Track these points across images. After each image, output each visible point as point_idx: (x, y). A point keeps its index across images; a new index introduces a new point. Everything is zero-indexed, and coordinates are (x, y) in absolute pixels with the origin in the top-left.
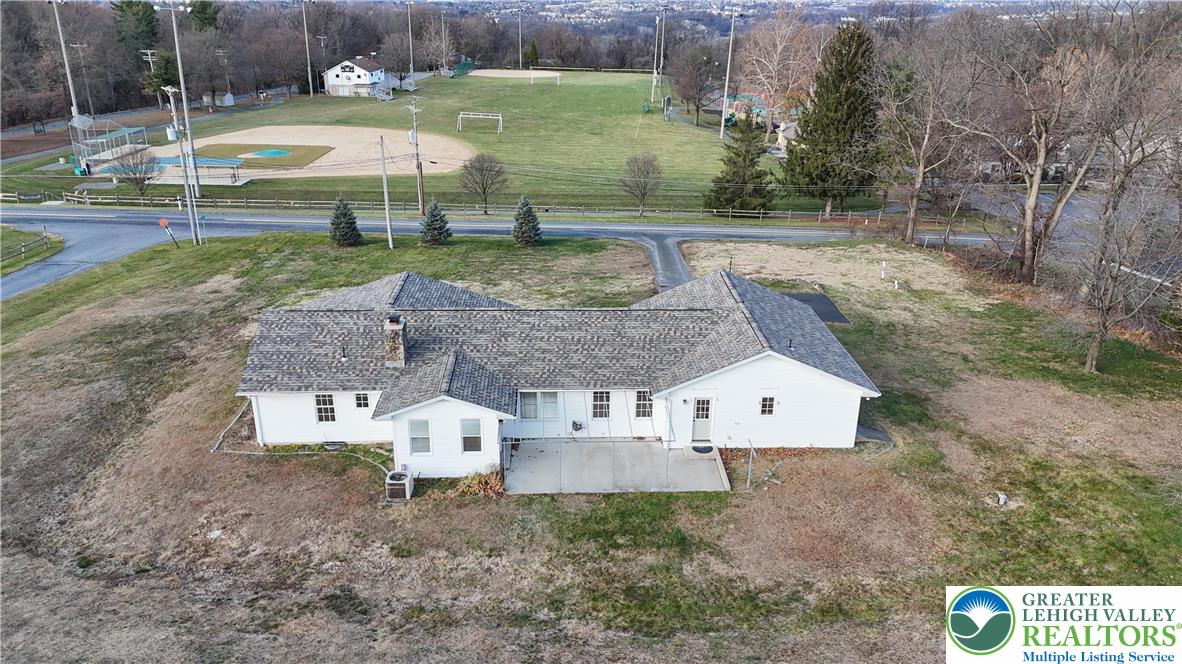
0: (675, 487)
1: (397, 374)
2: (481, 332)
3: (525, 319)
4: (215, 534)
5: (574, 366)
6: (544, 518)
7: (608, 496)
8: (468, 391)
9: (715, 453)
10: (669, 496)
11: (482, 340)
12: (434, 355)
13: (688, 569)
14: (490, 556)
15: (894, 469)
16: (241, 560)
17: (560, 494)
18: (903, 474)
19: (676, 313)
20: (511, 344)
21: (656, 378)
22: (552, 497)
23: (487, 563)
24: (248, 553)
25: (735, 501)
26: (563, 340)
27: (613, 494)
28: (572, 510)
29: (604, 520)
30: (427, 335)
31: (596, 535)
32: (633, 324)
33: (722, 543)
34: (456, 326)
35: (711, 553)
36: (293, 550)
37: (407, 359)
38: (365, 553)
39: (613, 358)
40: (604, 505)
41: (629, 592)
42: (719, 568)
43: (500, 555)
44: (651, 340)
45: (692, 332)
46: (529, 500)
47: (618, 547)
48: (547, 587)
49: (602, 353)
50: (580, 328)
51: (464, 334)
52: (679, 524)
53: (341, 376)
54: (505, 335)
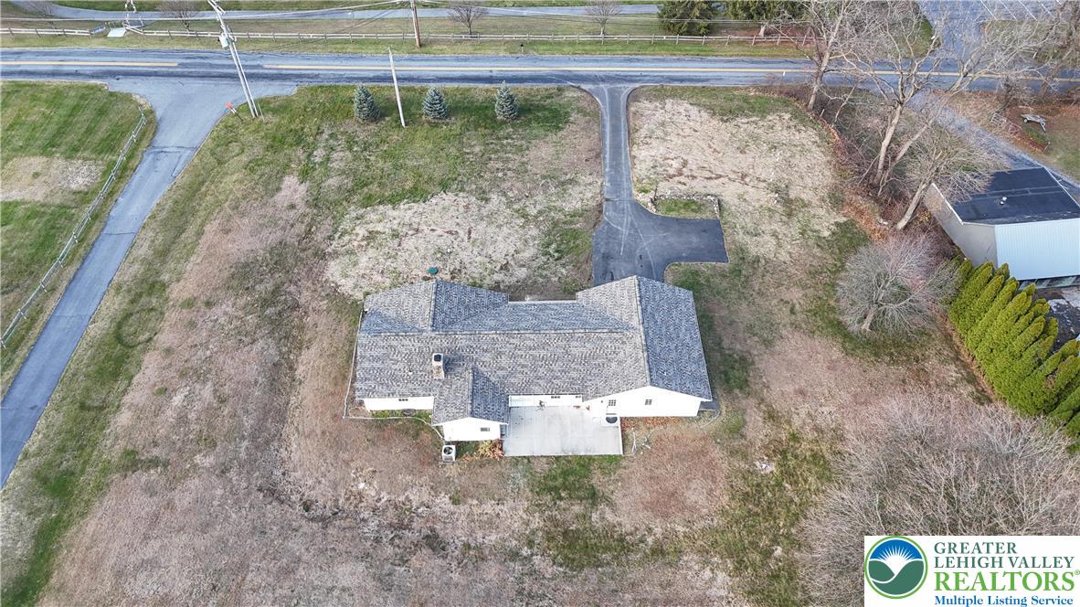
0: (594, 452)
1: (441, 384)
2: (486, 351)
3: (511, 341)
4: (362, 486)
5: (540, 378)
6: (525, 476)
7: (557, 458)
8: (481, 410)
9: (618, 423)
10: (591, 458)
11: (487, 358)
12: (460, 370)
13: (595, 516)
14: (498, 504)
15: (714, 437)
16: (378, 504)
17: (533, 457)
18: (719, 440)
19: (601, 335)
20: (504, 361)
21: (587, 386)
22: (528, 458)
23: (498, 508)
24: (380, 499)
25: (624, 464)
26: (534, 358)
27: (560, 457)
28: (539, 470)
29: (555, 478)
30: (456, 354)
31: (550, 490)
32: (575, 344)
33: (613, 497)
34: (471, 347)
35: (607, 505)
36: (402, 498)
37: (446, 373)
38: (438, 501)
39: (563, 371)
40: (555, 466)
41: (565, 533)
42: (610, 516)
43: (503, 504)
44: (585, 357)
45: (609, 351)
46: (516, 461)
47: (561, 498)
48: (526, 529)
49: (556, 367)
50: (544, 348)
51: (477, 353)
52: (593, 482)
53: (410, 386)
54: (500, 354)
